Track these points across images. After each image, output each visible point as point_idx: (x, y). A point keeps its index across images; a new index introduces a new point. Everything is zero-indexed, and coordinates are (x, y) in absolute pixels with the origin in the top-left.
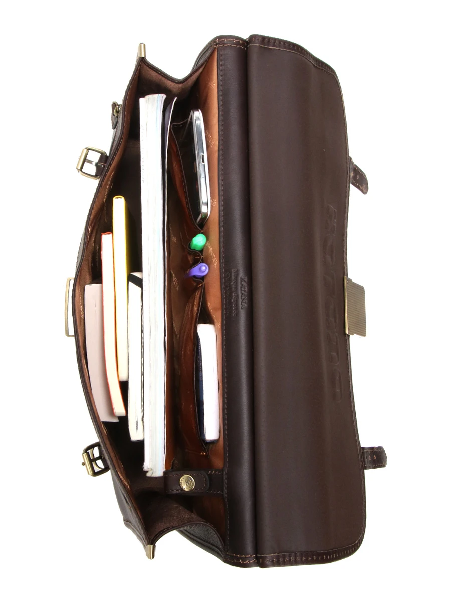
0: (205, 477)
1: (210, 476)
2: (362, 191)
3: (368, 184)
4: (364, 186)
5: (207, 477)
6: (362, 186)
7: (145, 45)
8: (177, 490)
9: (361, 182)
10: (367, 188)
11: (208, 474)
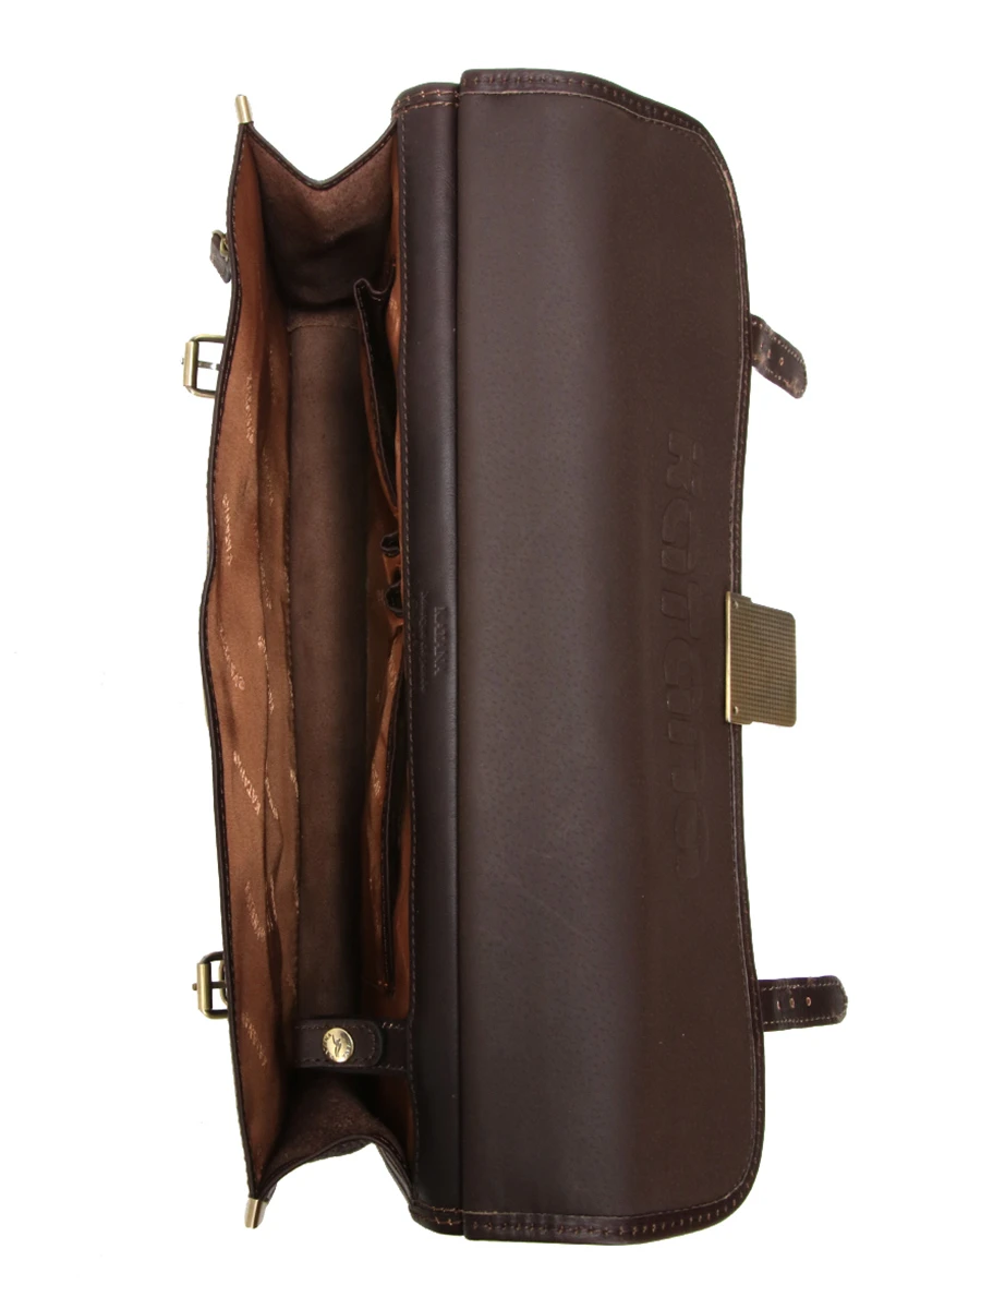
0: (375, 1033)
1: (385, 1032)
2: (791, 392)
3: (805, 374)
4: (796, 381)
5: (379, 1034)
6: (790, 380)
7: (245, 98)
8: (318, 1060)
9: (788, 370)
10: (803, 384)
11: (380, 1028)
